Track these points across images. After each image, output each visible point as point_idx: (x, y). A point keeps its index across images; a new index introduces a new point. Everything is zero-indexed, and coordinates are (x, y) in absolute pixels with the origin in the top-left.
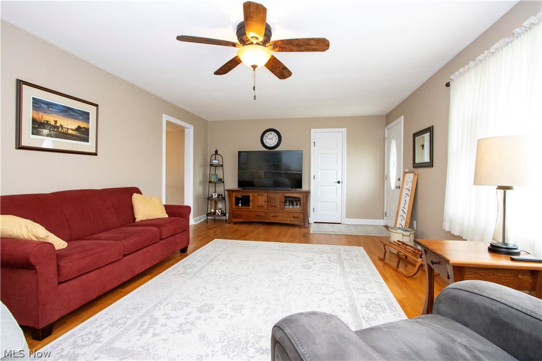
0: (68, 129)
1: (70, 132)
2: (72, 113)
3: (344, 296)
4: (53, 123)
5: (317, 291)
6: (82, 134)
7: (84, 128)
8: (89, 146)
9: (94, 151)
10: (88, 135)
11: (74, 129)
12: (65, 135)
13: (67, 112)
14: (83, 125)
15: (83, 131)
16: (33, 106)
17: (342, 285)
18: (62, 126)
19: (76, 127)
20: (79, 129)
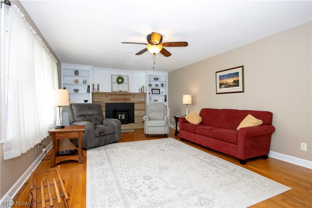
0: (230, 83)
1: (231, 84)
2: (231, 75)
3: (114, 165)
4: (225, 83)
5: (129, 164)
6: (236, 84)
7: (237, 80)
8: (239, 88)
9: (242, 90)
10: (238, 83)
11: (232, 82)
12: (229, 86)
13: (229, 76)
14: (236, 79)
15: (236, 82)
16: (219, 79)
17: (117, 170)
18: (228, 82)
19: (233, 81)
20: (234, 81)
